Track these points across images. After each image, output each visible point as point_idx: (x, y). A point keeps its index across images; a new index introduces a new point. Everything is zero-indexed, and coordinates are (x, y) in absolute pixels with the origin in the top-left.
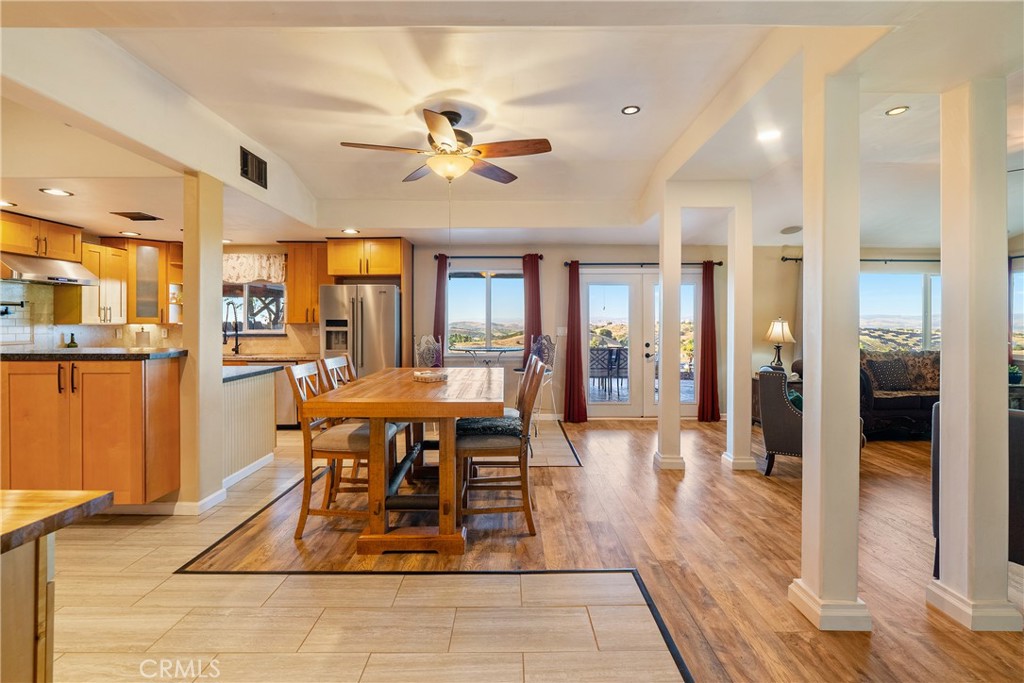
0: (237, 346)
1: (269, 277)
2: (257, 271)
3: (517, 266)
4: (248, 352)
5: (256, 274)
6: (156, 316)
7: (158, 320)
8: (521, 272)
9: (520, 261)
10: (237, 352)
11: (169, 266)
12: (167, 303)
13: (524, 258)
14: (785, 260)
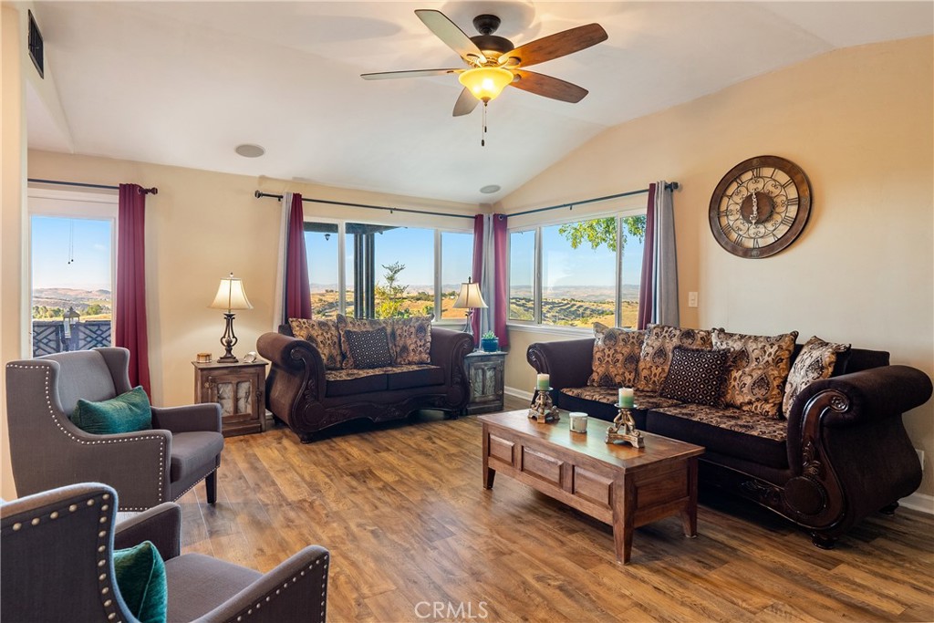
14: (259, 195)
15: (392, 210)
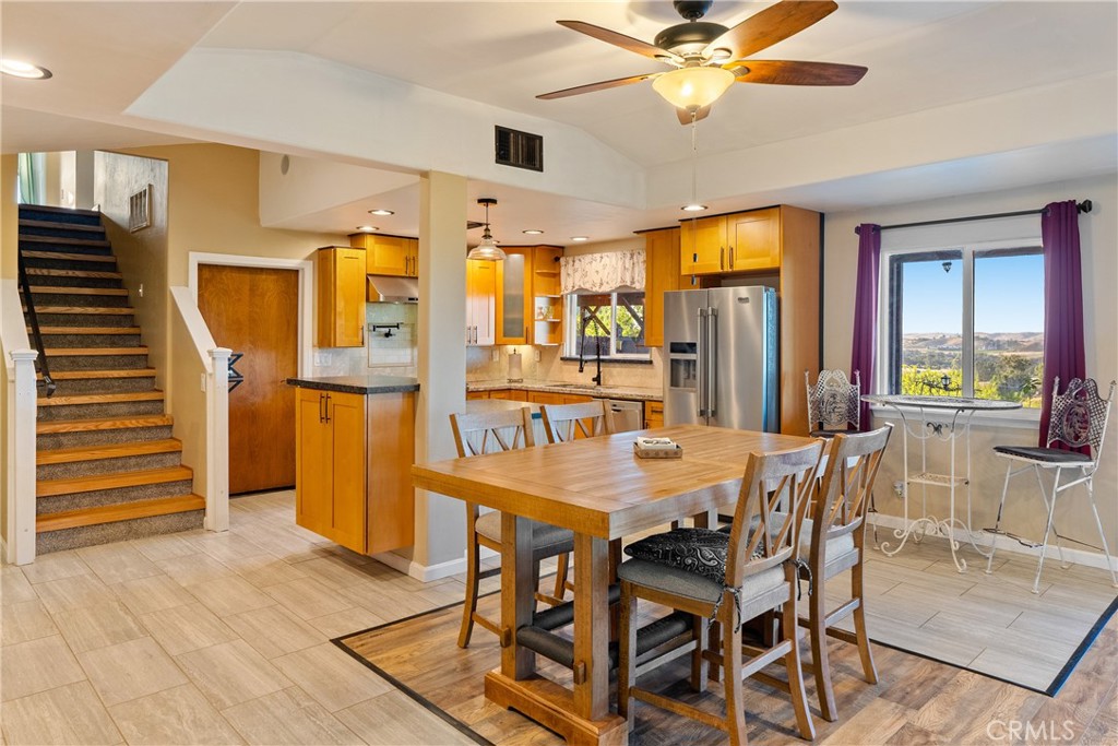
0: (599, 376)
1: (633, 282)
2: (619, 275)
3: (1031, 232)
4: (611, 383)
5: (619, 280)
6: (522, 336)
7: (523, 339)
8: (1039, 243)
9: (1038, 219)
10: (599, 384)
11: (535, 275)
12: (533, 320)
13: (1044, 212)
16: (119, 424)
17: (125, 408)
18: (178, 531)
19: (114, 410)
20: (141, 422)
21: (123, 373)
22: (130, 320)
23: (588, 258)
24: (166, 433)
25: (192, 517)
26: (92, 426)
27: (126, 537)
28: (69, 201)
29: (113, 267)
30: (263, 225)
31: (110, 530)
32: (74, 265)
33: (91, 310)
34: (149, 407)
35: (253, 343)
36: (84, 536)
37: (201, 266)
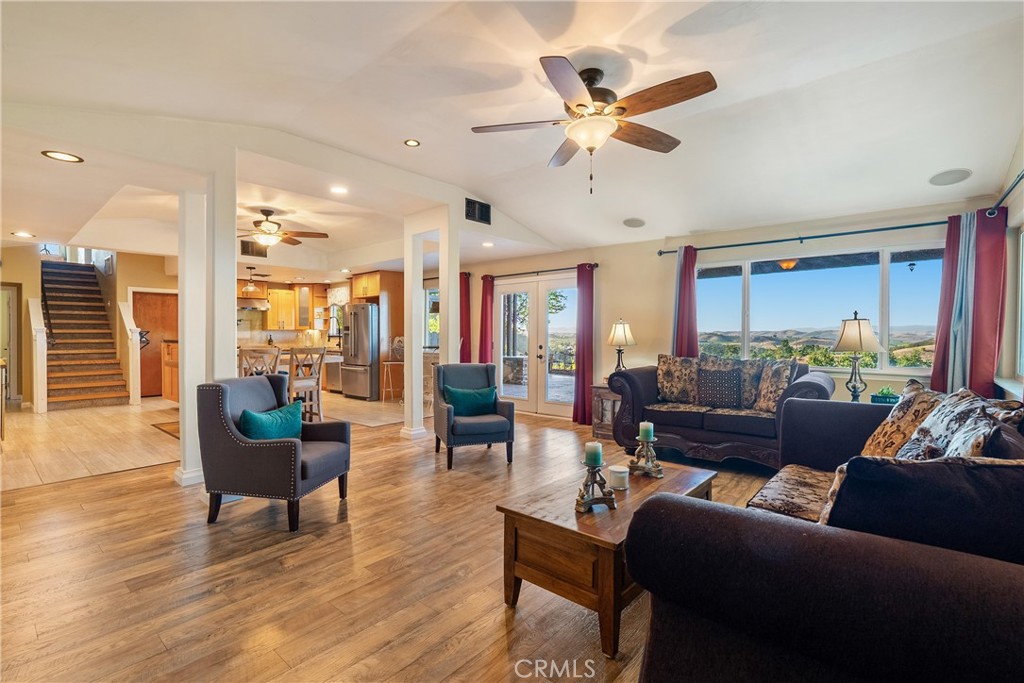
6: (308, 325)
7: (309, 327)
11: (314, 297)
12: (315, 318)
14: (661, 253)
15: (801, 239)
16: (92, 362)
17: (97, 356)
18: (116, 405)
19: (91, 356)
20: (104, 362)
21: (97, 341)
22: (105, 317)
23: (336, 289)
24: (116, 367)
25: (124, 400)
26: (78, 362)
27: (90, 406)
28: (82, 260)
29: (99, 292)
30: (167, 274)
31: (82, 403)
32: (77, 291)
33: (83, 313)
34: (109, 356)
35: (163, 327)
36: (71, 405)
37: (134, 293)
